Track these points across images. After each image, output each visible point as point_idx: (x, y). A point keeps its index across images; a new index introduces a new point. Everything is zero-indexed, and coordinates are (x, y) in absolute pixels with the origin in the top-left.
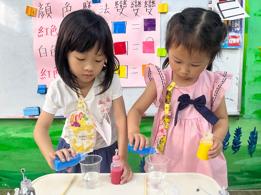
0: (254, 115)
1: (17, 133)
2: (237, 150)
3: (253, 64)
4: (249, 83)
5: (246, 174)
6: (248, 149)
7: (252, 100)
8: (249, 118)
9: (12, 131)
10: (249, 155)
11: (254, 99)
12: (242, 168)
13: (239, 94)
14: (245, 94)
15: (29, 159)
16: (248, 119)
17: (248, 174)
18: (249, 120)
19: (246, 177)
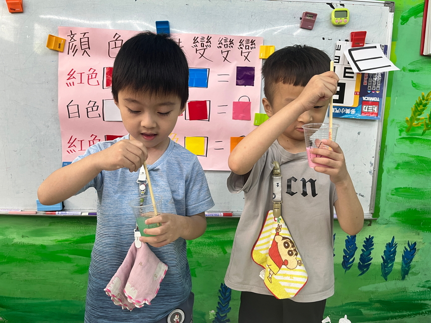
0: (393, 218)
1: (23, 237)
2: (365, 270)
3: (396, 143)
4: (388, 172)
5: (377, 305)
6: (382, 268)
7: (391, 196)
8: (386, 222)
9: (16, 233)
10: (383, 278)
11: (393, 195)
12: (372, 296)
13: (372, 187)
14: (382, 188)
15: (42, 279)
16: (383, 224)
17: (379, 306)
18: (385, 226)
19: (377, 309)
